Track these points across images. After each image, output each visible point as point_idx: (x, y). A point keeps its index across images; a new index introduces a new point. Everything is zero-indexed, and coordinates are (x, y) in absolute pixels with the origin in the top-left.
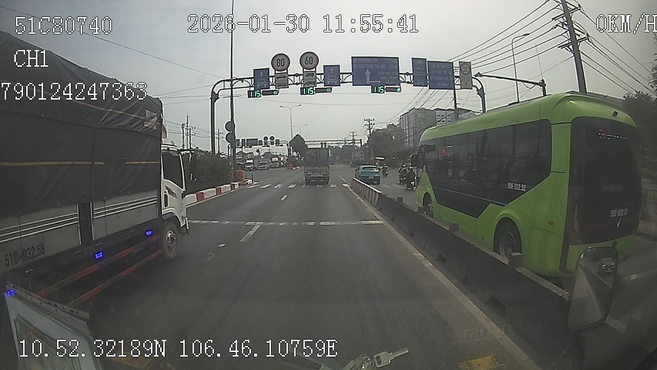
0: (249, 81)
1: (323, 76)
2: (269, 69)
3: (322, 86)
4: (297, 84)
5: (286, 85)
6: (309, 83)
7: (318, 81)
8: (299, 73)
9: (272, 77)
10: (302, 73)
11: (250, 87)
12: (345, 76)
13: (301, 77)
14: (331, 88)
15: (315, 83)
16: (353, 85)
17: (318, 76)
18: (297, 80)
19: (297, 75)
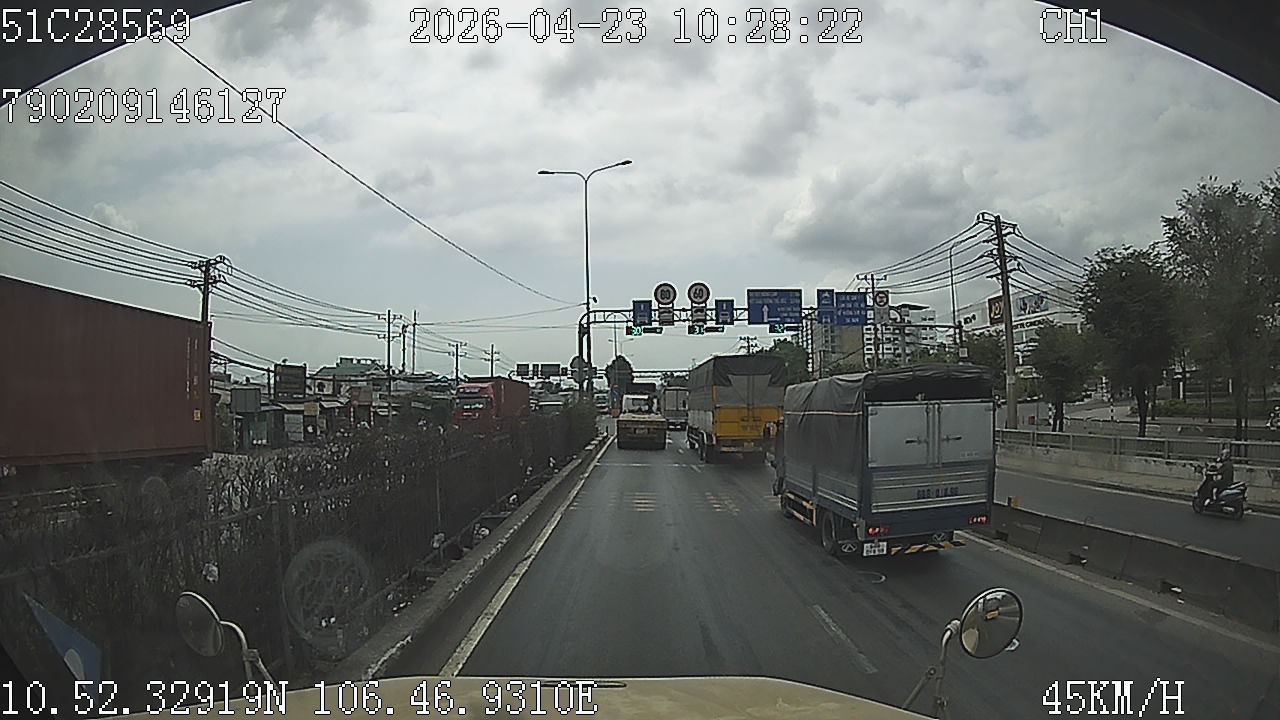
0: (627, 314)
1: (714, 312)
2: (650, 301)
3: (711, 324)
4: (684, 321)
5: (671, 322)
6: (698, 321)
7: (708, 318)
8: (686, 308)
9: (655, 310)
10: (690, 308)
11: (627, 322)
12: (739, 312)
13: (689, 313)
14: (723, 328)
15: (705, 321)
16: (749, 324)
17: (709, 312)
18: (684, 316)
19: (684, 310)
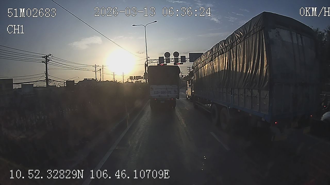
0: (157, 60)
1: (180, 59)
2: (163, 57)
3: (180, 62)
4: (173, 62)
6: (177, 61)
7: (179, 61)
8: (173, 58)
9: (165, 59)
10: (174, 58)
11: (157, 62)
12: (187, 59)
13: (174, 60)
14: (183, 63)
15: (178, 62)
16: (190, 62)
17: (179, 59)
18: (172, 60)
19: (172, 59)
